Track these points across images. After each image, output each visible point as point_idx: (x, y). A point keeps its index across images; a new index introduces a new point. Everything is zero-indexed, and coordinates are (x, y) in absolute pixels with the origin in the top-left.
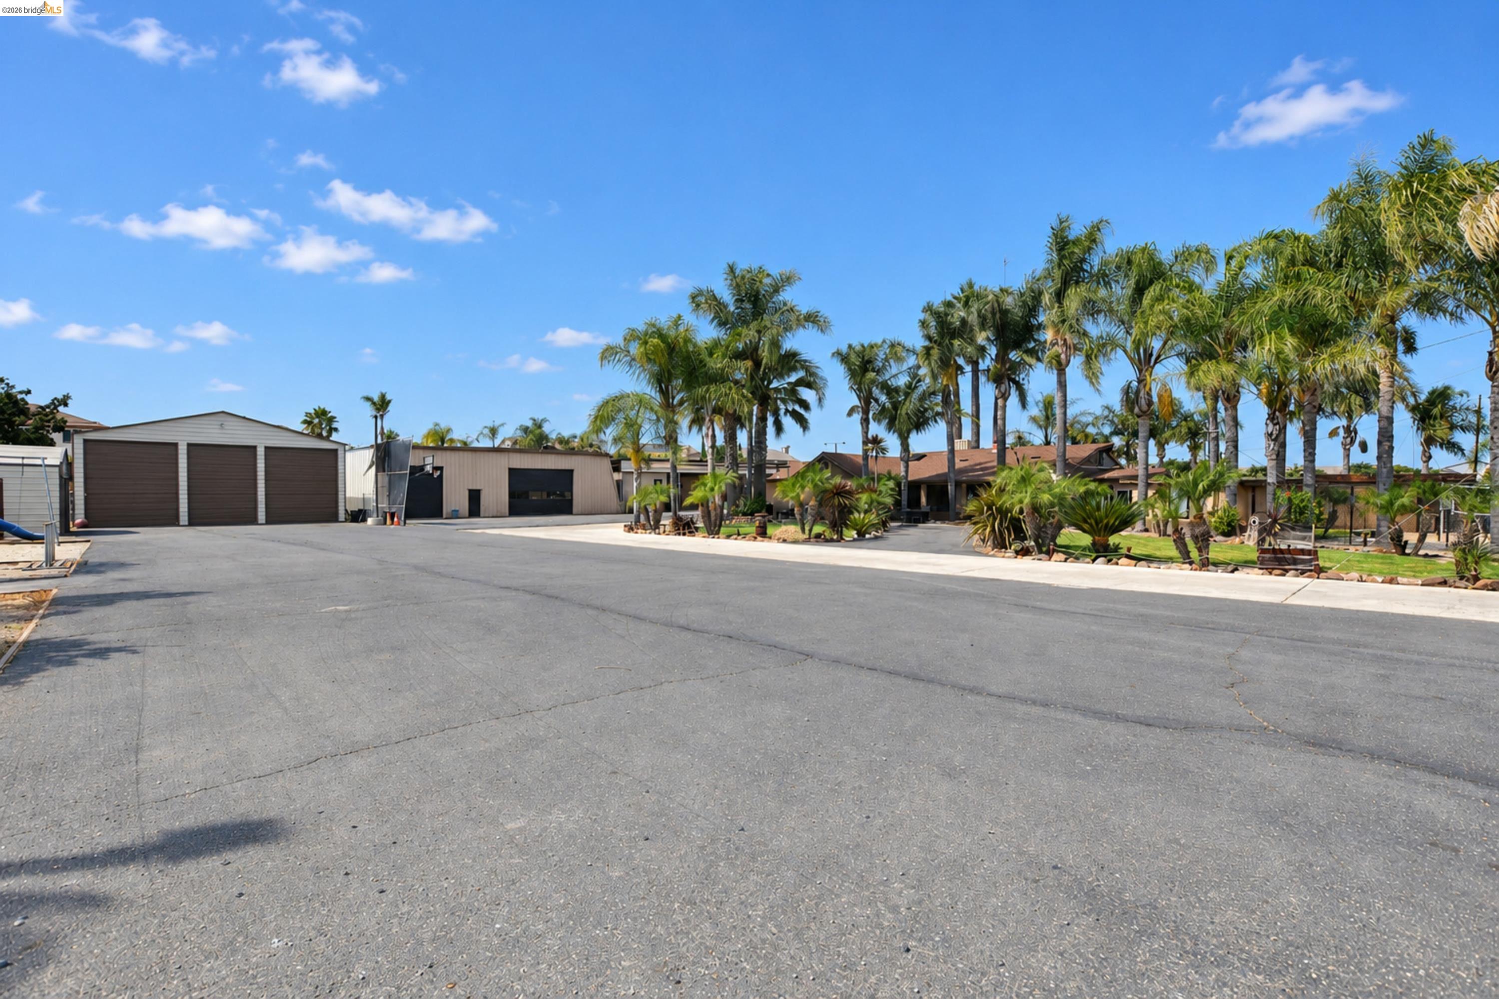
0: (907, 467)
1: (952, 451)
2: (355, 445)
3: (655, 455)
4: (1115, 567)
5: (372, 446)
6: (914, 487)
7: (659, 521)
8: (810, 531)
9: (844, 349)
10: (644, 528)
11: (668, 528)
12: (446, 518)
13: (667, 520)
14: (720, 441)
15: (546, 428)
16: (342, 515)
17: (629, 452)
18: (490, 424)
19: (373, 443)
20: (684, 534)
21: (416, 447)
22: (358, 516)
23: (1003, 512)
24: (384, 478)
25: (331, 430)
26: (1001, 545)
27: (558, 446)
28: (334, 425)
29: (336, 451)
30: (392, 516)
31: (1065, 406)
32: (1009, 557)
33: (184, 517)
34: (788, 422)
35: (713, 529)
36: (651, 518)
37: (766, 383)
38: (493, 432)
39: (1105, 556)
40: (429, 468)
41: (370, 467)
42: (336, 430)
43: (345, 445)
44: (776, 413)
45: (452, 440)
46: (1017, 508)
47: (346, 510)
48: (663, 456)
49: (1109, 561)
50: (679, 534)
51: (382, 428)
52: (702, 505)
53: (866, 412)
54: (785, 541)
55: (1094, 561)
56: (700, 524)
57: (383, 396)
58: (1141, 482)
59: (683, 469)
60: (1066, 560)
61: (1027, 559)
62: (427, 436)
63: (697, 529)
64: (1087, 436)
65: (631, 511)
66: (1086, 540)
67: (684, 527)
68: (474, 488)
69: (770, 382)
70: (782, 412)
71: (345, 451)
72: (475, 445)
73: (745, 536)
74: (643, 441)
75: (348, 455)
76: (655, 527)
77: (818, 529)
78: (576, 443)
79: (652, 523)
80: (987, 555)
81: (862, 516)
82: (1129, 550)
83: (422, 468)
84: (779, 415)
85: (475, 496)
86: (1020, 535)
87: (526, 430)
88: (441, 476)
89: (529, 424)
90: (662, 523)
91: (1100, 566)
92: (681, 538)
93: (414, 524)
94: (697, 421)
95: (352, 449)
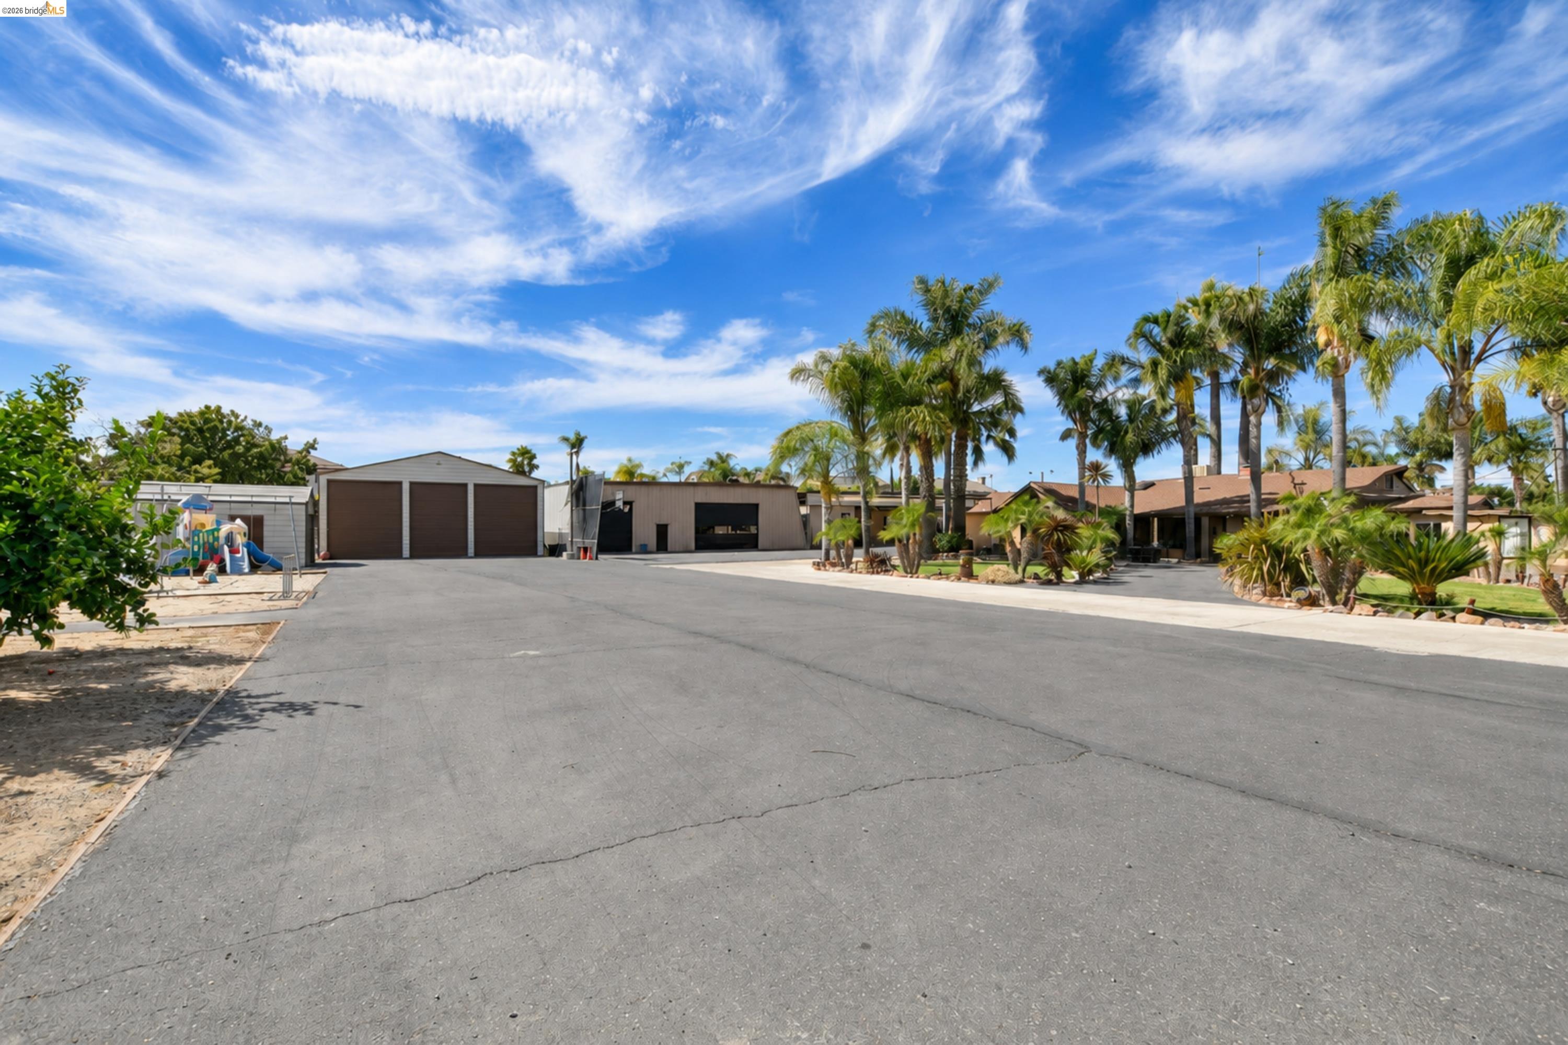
0: (1132, 497)
1: (1189, 479)
2: (552, 483)
3: (843, 487)
4: (1451, 625)
5: (567, 483)
6: (1143, 521)
7: (851, 558)
8: (1024, 570)
9: (1052, 366)
10: (834, 565)
11: (860, 565)
12: (636, 553)
13: (859, 556)
14: (916, 472)
15: (732, 463)
16: (540, 549)
17: (815, 483)
18: (677, 460)
19: (569, 479)
20: (878, 573)
21: (609, 483)
22: (555, 550)
23: (1277, 552)
24: (578, 513)
25: (533, 467)
26: (1273, 591)
27: (742, 479)
28: (535, 462)
29: (535, 487)
30: (586, 550)
31: (1343, 421)
32: (1289, 608)
33: (406, 551)
34: (989, 448)
35: (911, 569)
36: (842, 555)
37: (965, 408)
38: (681, 467)
39: (1436, 610)
40: (619, 504)
41: (566, 504)
42: (537, 467)
43: (543, 482)
44: (977, 440)
45: (642, 475)
46: (1298, 548)
47: (545, 546)
48: (854, 489)
49: (1441, 616)
50: (873, 573)
51: (578, 465)
52: (900, 541)
53: (1082, 436)
54: (993, 582)
55: (1418, 614)
56: (896, 561)
57: (578, 434)
58: (1457, 513)
59: (876, 501)
60: (1375, 613)
61: (1316, 611)
62: (619, 472)
63: (894, 567)
64: (1364, 457)
65: (819, 547)
66: (1403, 588)
67: (879, 565)
68: (662, 523)
69: (970, 406)
70: (983, 438)
71: (544, 487)
72: (665, 480)
73: (947, 576)
74: (833, 473)
75: (547, 491)
76: (847, 564)
77: (1031, 569)
78: (760, 477)
79: (844, 560)
80: (1256, 604)
81: (1085, 553)
82: (1472, 602)
83: (613, 503)
84: (979, 440)
85: (662, 531)
86: (1299, 581)
87: (712, 463)
88: (631, 509)
89: (714, 458)
90: (854, 560)
91: (1427, 623)
92: (875, 577)
93: (605, 559)
94: (891, 450)
95: (550, 486)
